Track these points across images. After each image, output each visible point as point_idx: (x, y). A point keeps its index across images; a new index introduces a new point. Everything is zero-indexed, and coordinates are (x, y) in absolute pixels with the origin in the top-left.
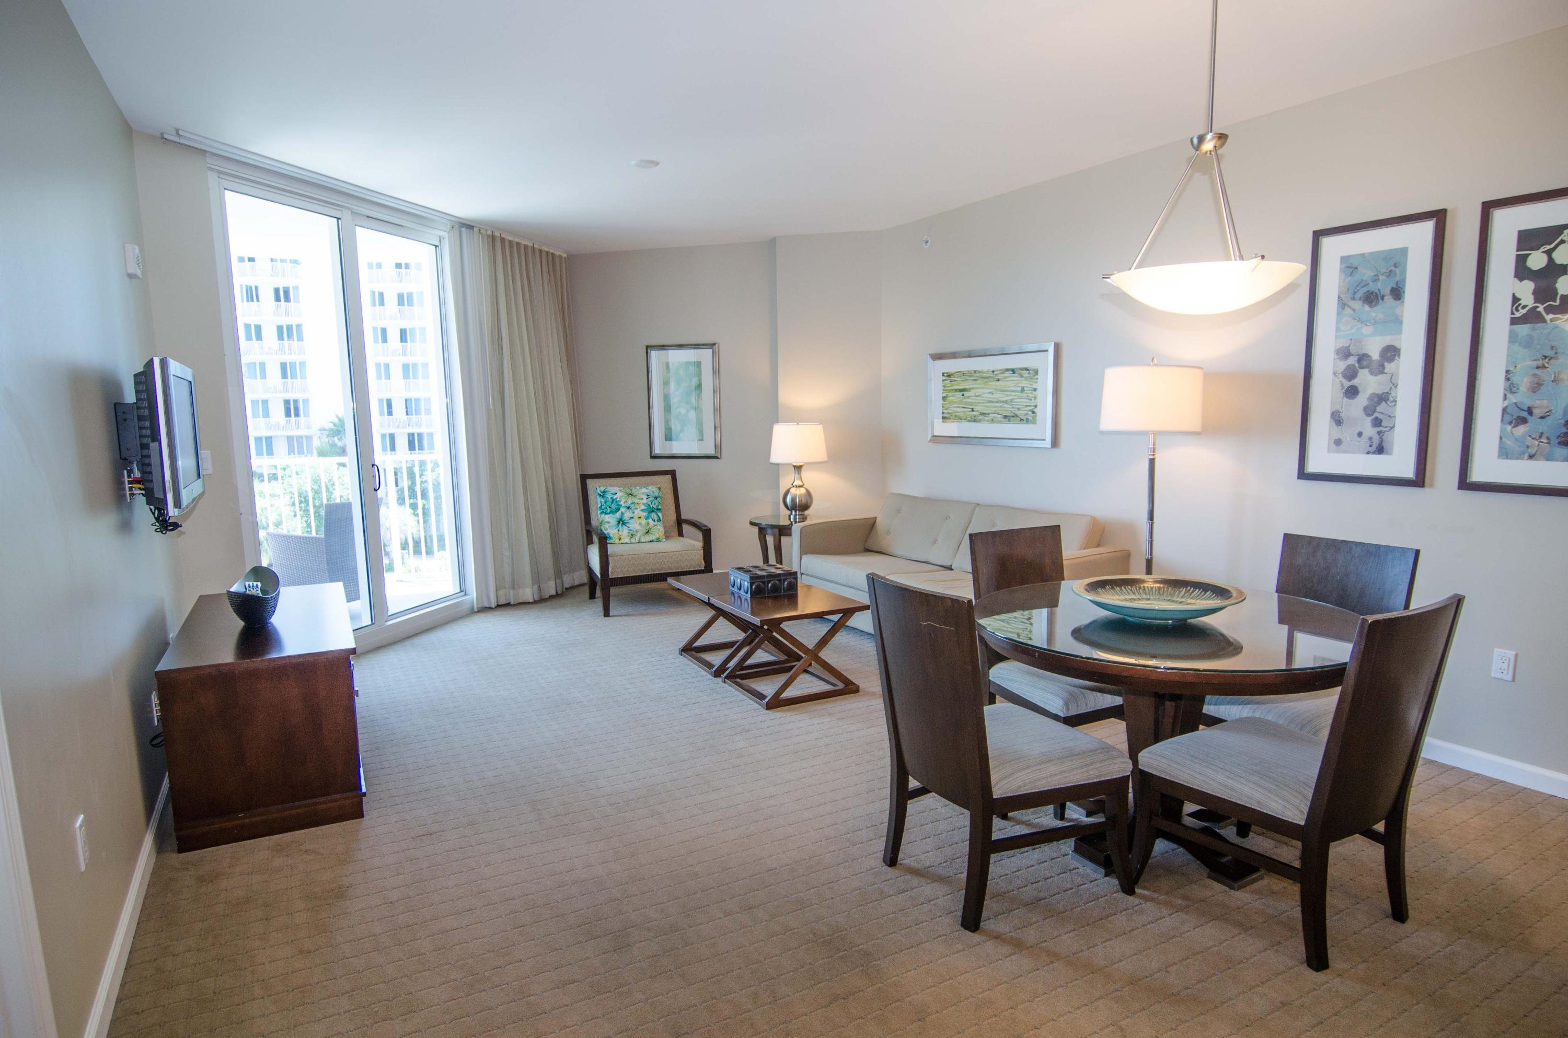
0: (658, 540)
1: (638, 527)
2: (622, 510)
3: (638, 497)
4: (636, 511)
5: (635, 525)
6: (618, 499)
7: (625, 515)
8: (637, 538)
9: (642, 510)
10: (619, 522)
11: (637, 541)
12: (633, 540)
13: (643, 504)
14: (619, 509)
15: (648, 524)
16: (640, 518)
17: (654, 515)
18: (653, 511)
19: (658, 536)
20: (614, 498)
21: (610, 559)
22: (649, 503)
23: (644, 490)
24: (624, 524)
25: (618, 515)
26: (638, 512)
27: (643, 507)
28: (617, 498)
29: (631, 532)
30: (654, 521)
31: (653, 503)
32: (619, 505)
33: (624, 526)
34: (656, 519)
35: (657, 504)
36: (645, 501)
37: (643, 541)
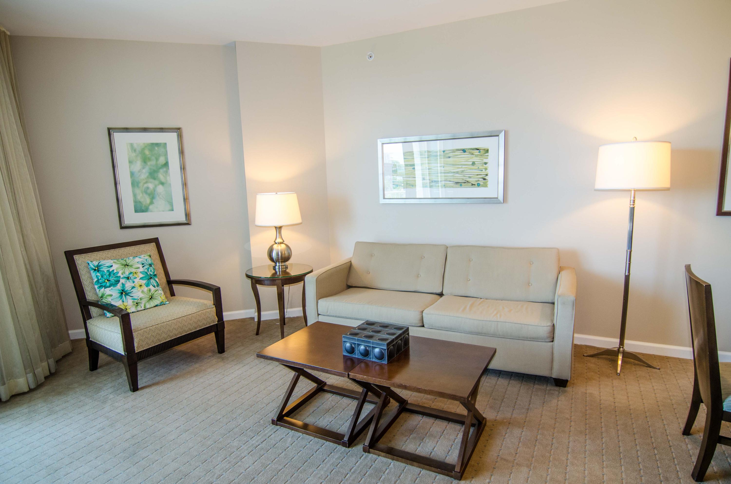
0: (162, 304)
1: (141, 295)
2: (122, 281)
3: (134, 267)
4: (136, 280)
5: (138, 294)
6: (115, 271)
7: (126, 285)
8: (143, 306)
9: (141, 279)
10: (122, 293)
11: (143, 308)
12: (139, 308)
13: (141, 272)
14: (119, 281)
15: (150, 290)
16: (141, 286)
17: (152, 281)
18: (151, 278)
19: (161, 300)
20: (111, 270)
21: (135, 334)
22: (146, 271)
23: (137, 259)
24: (127, 294)
25: (119, 286)
26: (138, 281)
27: (141, 276)
28: (113, 270)
29: (136, 301)
30: (155, 287)
31: (150, 270)
32: (117, 277)
33: (128, 297)
34: (155, 284)
35: (153, 271)
36: (141, 269)
37: (148, 307)
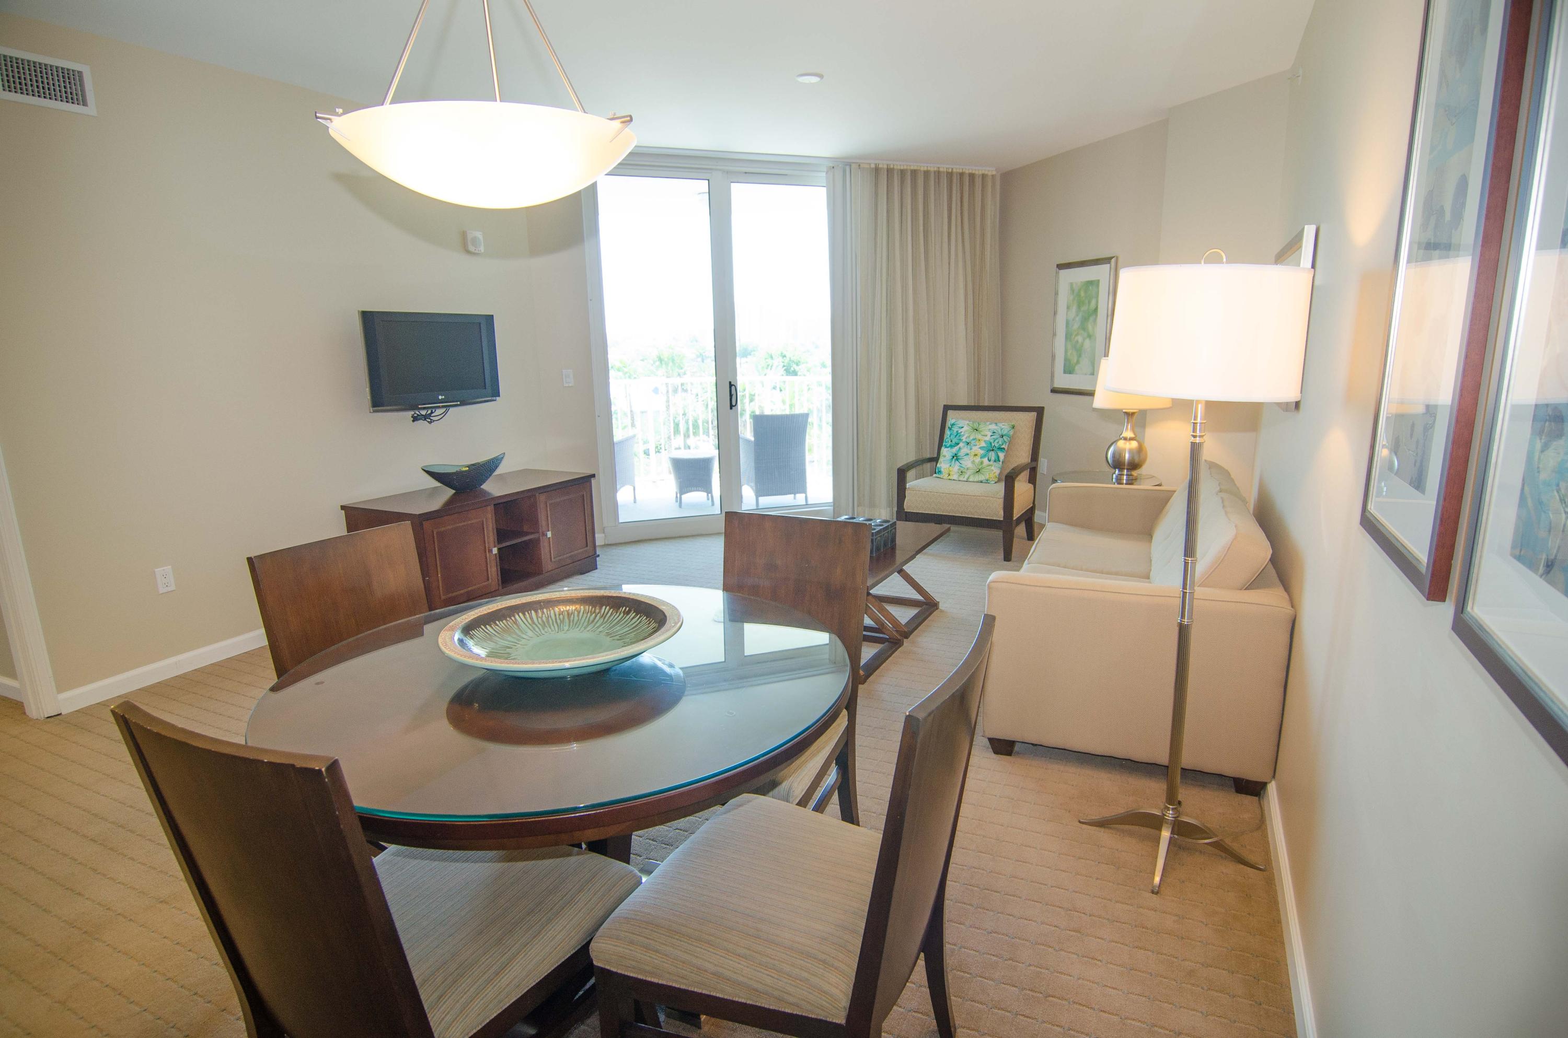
0: (987, 482)
1: (970, 465)
2: (961, 445)
3: (982, 433)
4: (974, 448)
5: (967, 463)
6: (962, 433)
7: (962, 451)
8: (966, 476)
9: (980, 448)
10: (953, 457)
11: (965, 479)
12: (961, 479)
13: (985, 441)
14: (958, 444)
15: (982, 463)
16: (976, 455)
17: (992, 455)
18: (993, 450)
19: (987, 477)
20: (959, 432)
21: (907, 493)
22: (992, 441)
23: (993, 427)
24: (957, 459)
25: (955, 450)
26: (976, 449)
27: (983, 444)
28: (961, 432)
29: (962, 469)
30: (989, 460)
31: (997, 441)
32: (960, 439)
33: (957, 462)
34: (993, 459)
35: (1000, 443)
36: (987, 438)
37: (971, 480)
